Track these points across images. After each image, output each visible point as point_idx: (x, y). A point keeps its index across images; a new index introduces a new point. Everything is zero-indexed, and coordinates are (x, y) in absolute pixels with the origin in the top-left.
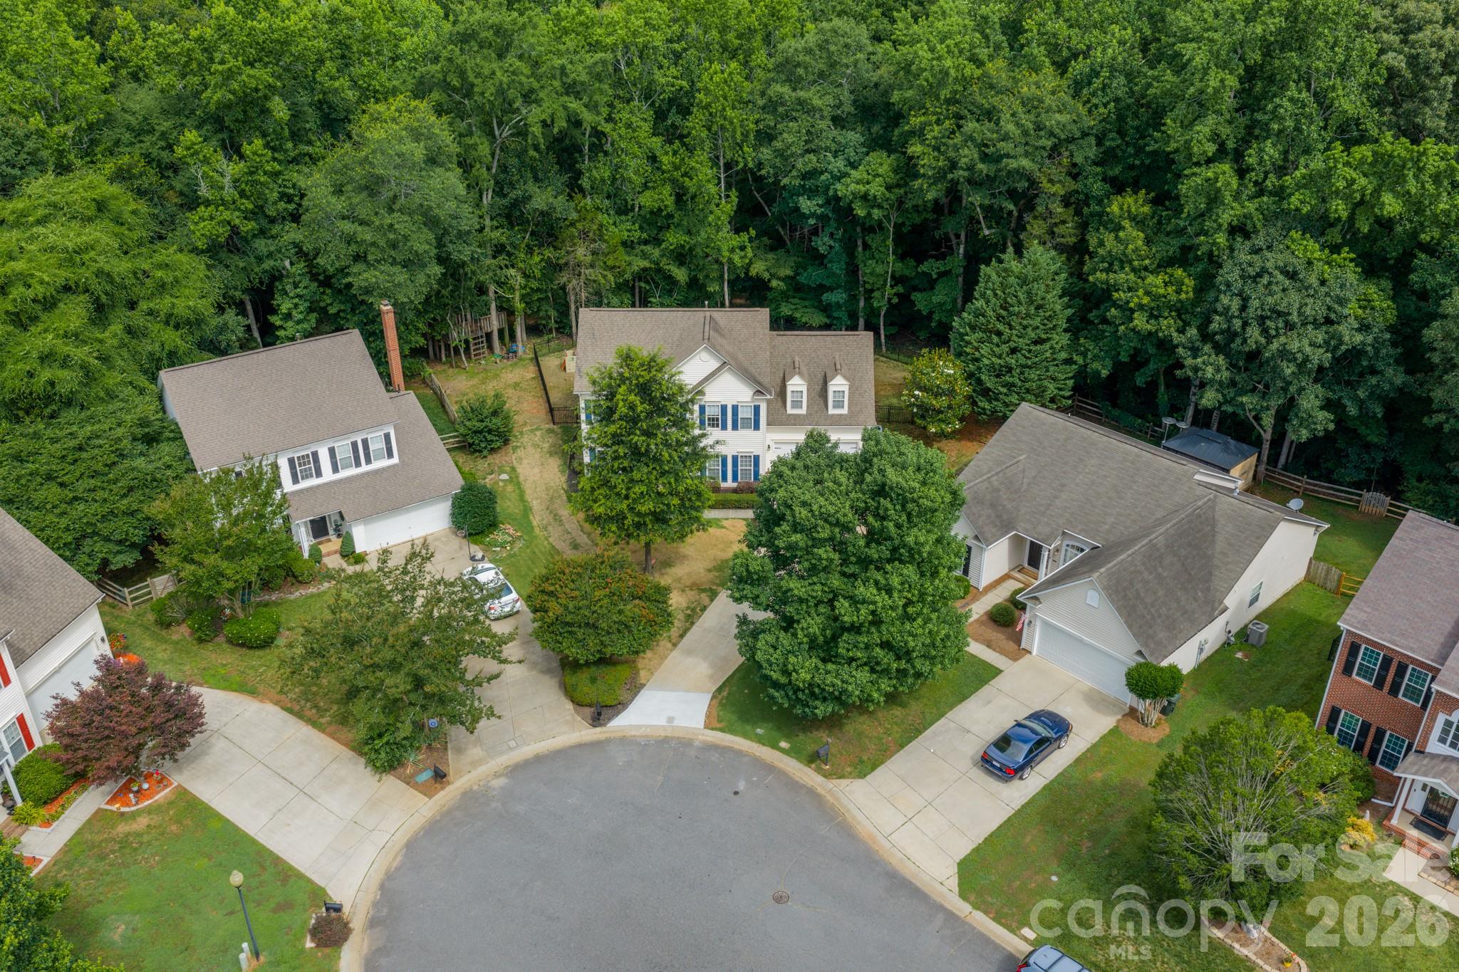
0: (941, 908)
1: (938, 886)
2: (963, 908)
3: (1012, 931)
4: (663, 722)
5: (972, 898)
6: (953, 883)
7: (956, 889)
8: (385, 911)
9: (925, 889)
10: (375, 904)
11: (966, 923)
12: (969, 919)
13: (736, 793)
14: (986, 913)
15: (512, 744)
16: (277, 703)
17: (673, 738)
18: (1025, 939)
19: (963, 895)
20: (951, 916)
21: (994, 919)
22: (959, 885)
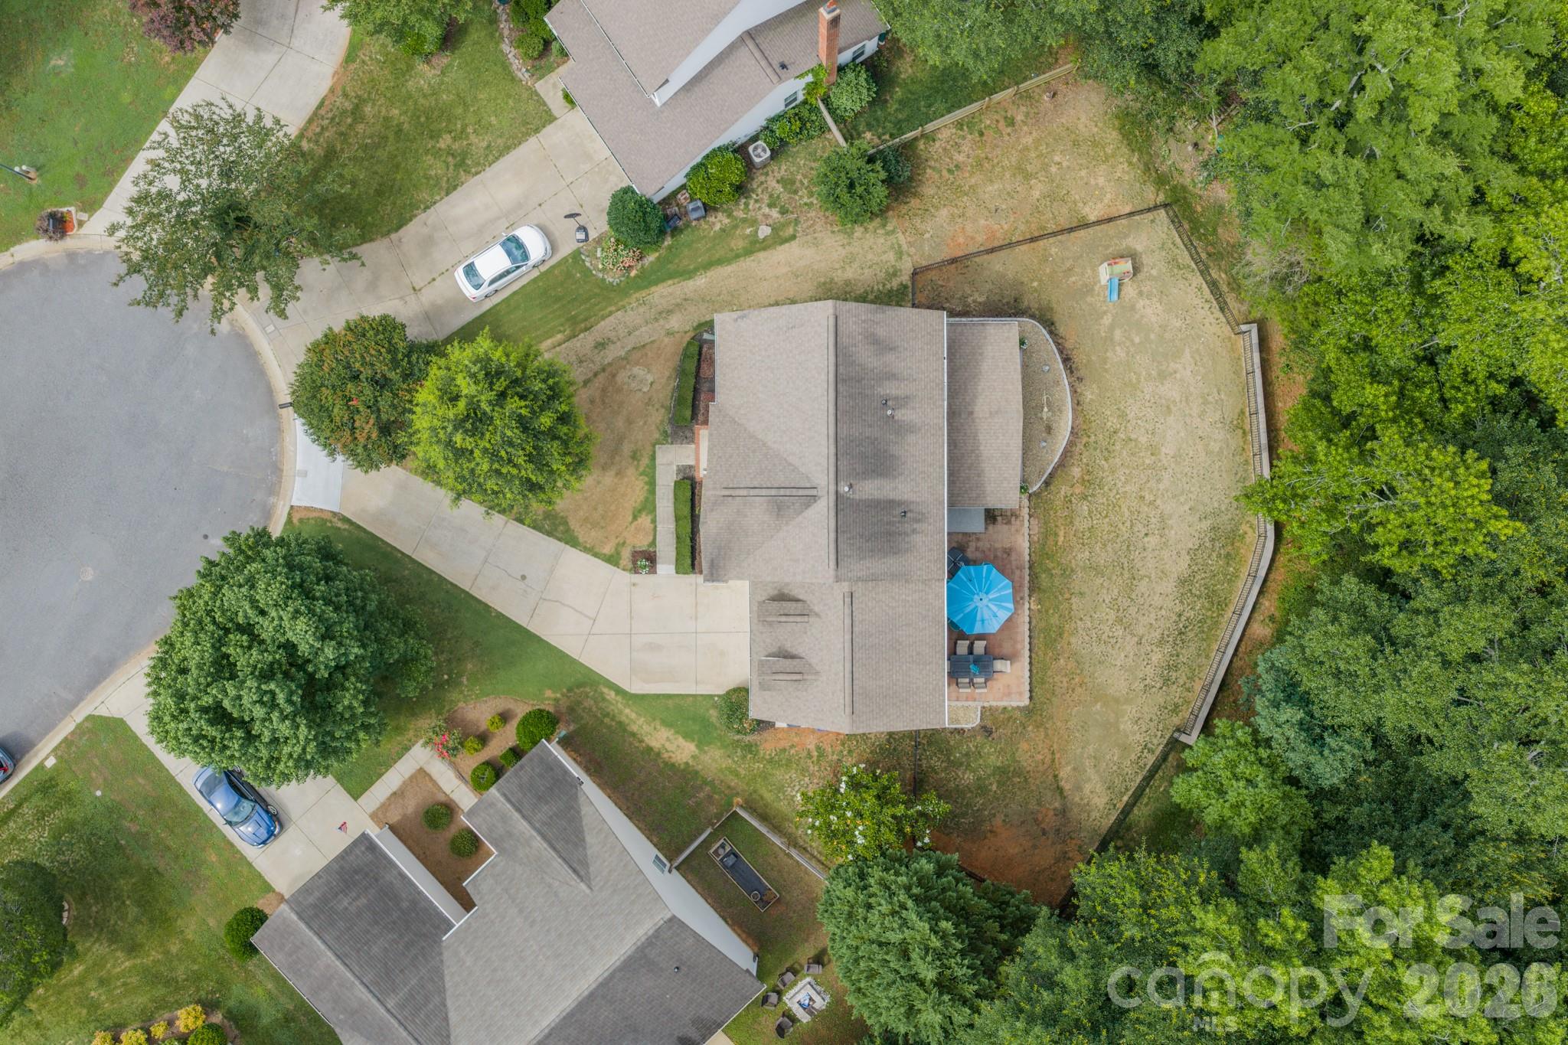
0: (80, 698)
1: (100, 700)
2: (79, 715)
3: (55, 750)
4: (299, 466)
5: (88, 725)
6: (103, 712)
7: (96, 713)
8: (82, 262)
9: (99, 688)
10: (90, 252)
11: (65, 715)
12: (68, 719)
13: (206, 537)
14: (73, 733)
15: (271, 328)
16: (332, 90)
17: (281, 477)
18: (46, 758)
19: (90, 718)
20: (73, 705)
21: (66, 738)
22: (100, 717)
